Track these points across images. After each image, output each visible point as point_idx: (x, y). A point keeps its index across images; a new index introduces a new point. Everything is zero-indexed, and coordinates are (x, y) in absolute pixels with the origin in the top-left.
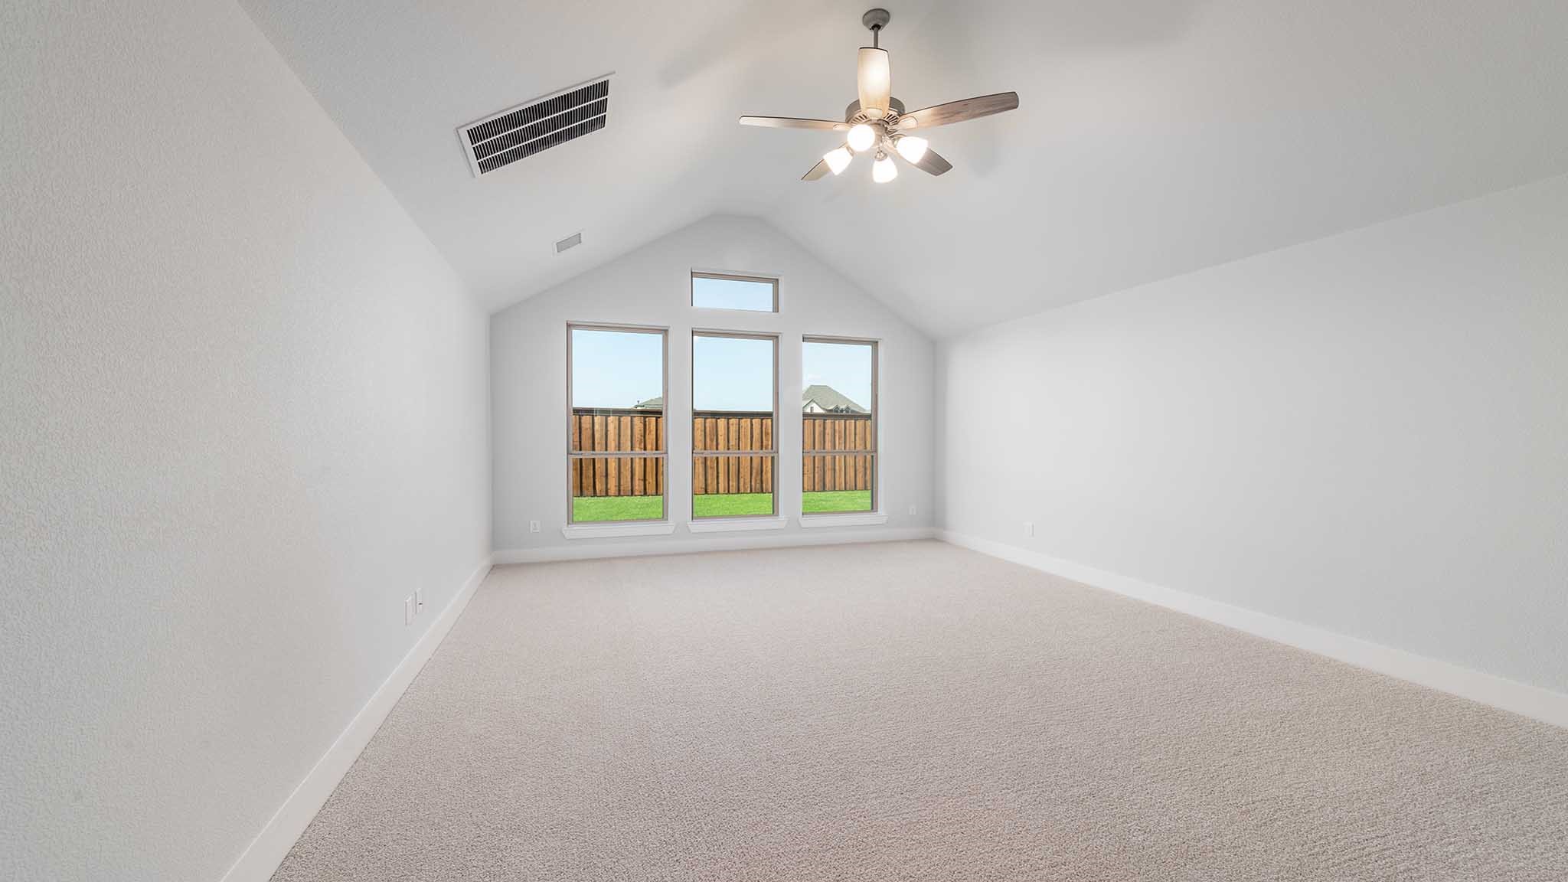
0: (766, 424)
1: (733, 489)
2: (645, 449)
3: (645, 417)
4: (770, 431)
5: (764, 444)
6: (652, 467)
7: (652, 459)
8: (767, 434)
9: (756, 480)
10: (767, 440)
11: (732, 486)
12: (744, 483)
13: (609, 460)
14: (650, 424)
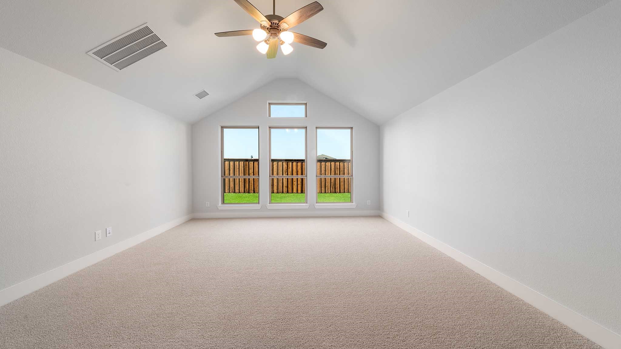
0: (337, 164)
1: (323, 191)
2: (288, 175)
3: (288, 162)
4: (339, 167)
5: (336, 173)
6: (290, 182)
7: (290, 179)
8: (337, 168)
9: (333, 188)
10: (338, 171)
11: (323, 190)
12: (328, 188)
13: (274, 179)
14: (289, 165)
